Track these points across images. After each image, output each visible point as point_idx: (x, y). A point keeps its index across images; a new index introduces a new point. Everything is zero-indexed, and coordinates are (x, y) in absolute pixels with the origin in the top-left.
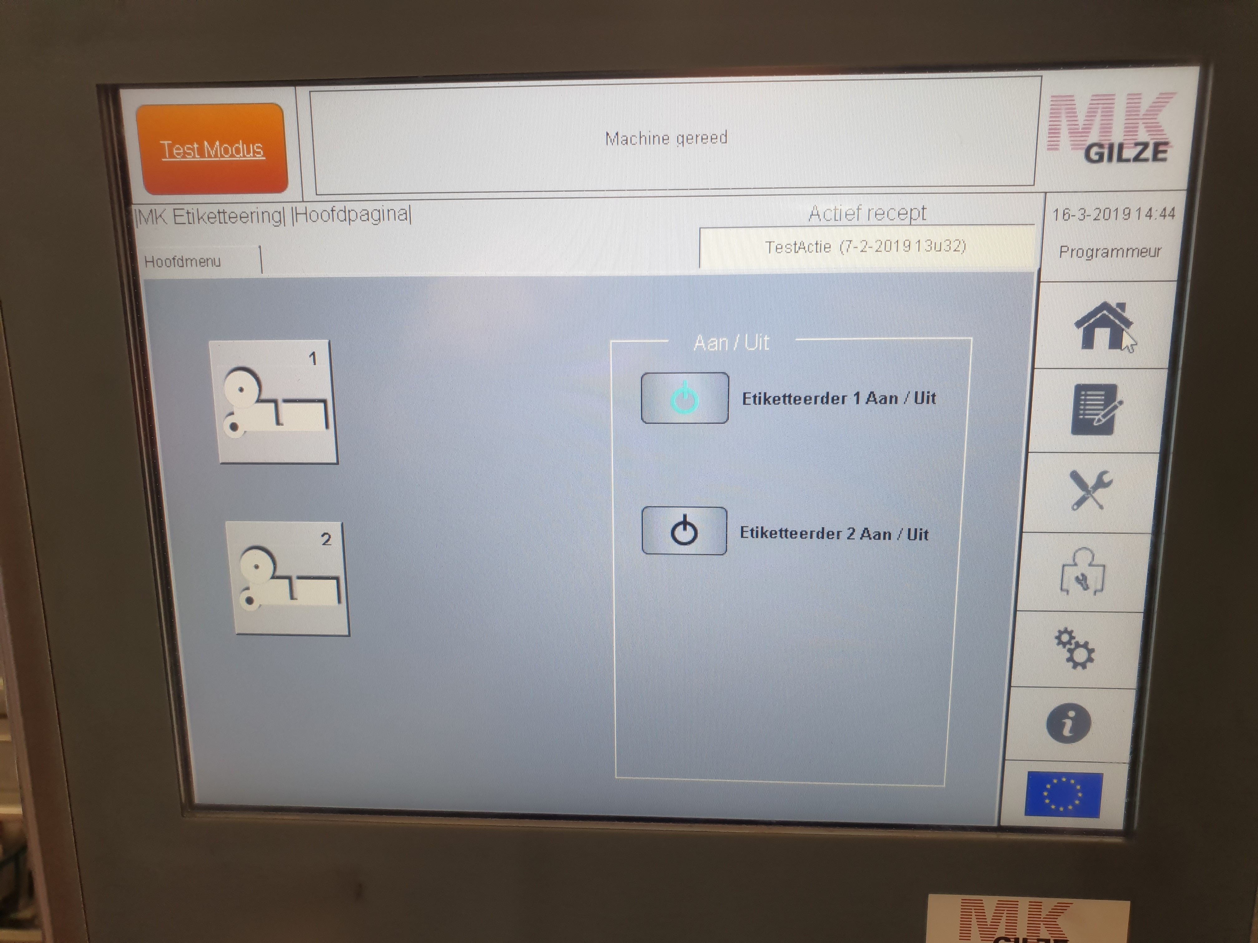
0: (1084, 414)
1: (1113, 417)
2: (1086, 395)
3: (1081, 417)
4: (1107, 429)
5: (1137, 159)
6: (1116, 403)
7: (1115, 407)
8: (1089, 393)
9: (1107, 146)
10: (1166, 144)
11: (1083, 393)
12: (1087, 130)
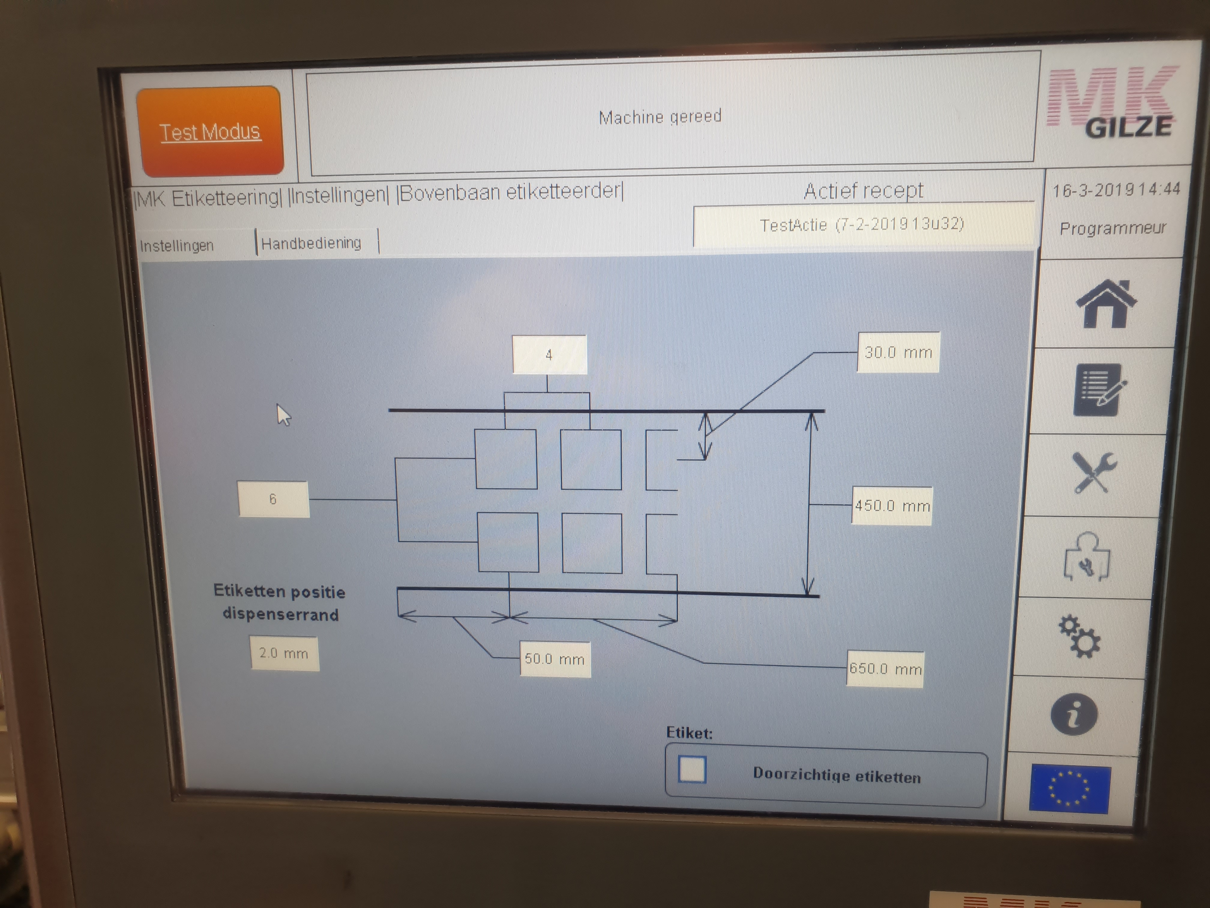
0: (1087, 395)
1: (1117, 397)
2: (1089, 375)
3: (1084, 397)
4: (1111, 410)
5: (1140, 133)
6: (1120, 383)
7: (1120, 388)
8: (1092, 373)
9: (1108, 121)
10: (1170, 118)
11: (1086, 373)
12: (1088, 104)
